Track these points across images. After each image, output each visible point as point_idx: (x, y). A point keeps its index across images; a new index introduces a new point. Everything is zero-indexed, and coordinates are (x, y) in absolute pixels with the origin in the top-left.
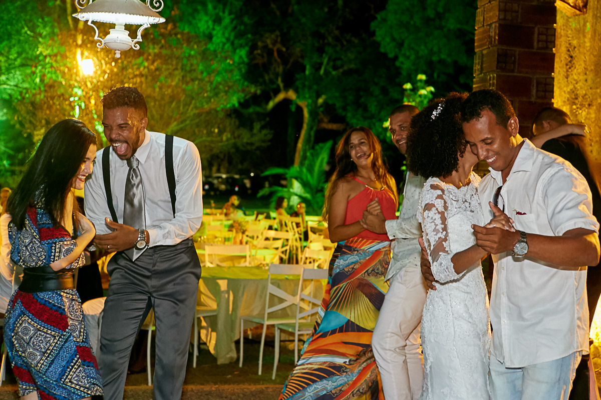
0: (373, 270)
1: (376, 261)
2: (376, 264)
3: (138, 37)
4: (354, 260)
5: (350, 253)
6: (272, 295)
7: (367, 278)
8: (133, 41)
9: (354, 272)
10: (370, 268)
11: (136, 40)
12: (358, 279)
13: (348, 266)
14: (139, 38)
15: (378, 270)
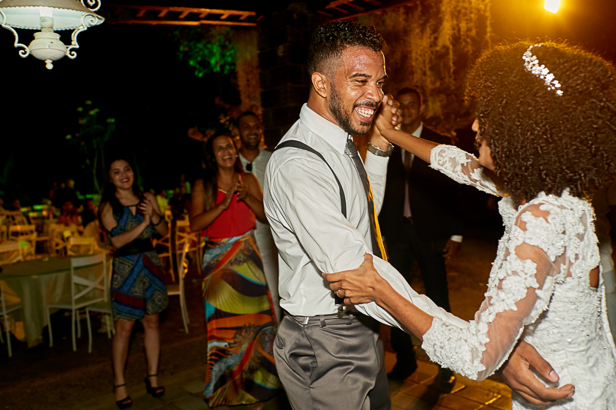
0: (236, 259)
1: (237, 251)
2: (237, 254)
3: (73, 43)
4: (217, 253)
5: (212, 246)
6: (77, 285)
7: (231, 267)
8: (67, 48)
9: (219, 263)
10: (232, 258)
11: (71, 47)
12: (222, 270)
13: (213, 259)
14: (75, 44)
15: (240, 258)
